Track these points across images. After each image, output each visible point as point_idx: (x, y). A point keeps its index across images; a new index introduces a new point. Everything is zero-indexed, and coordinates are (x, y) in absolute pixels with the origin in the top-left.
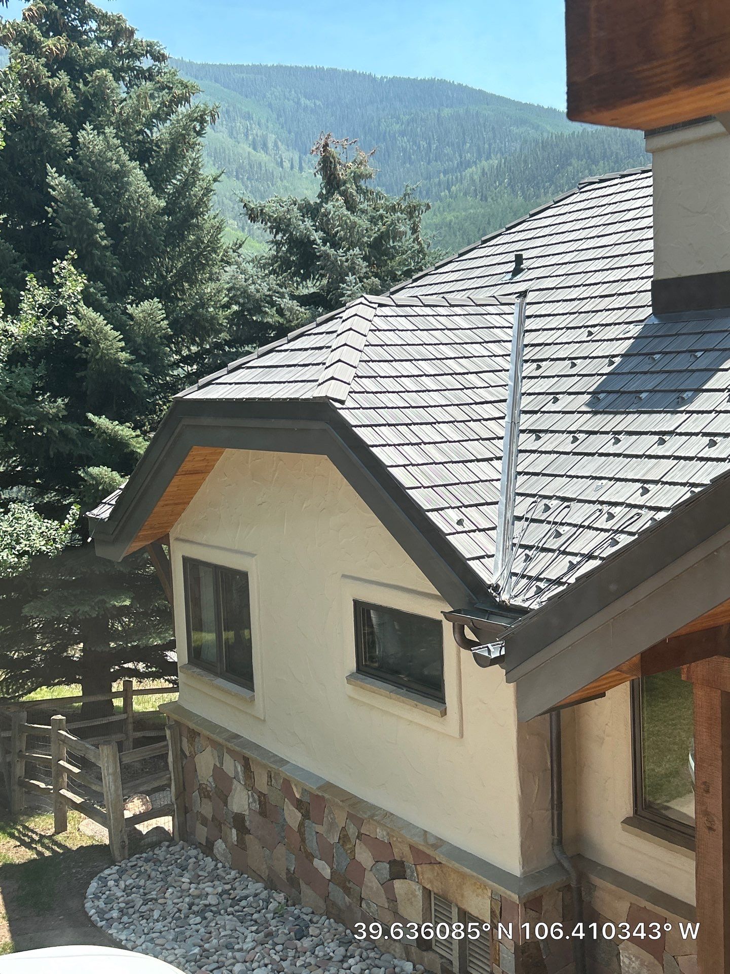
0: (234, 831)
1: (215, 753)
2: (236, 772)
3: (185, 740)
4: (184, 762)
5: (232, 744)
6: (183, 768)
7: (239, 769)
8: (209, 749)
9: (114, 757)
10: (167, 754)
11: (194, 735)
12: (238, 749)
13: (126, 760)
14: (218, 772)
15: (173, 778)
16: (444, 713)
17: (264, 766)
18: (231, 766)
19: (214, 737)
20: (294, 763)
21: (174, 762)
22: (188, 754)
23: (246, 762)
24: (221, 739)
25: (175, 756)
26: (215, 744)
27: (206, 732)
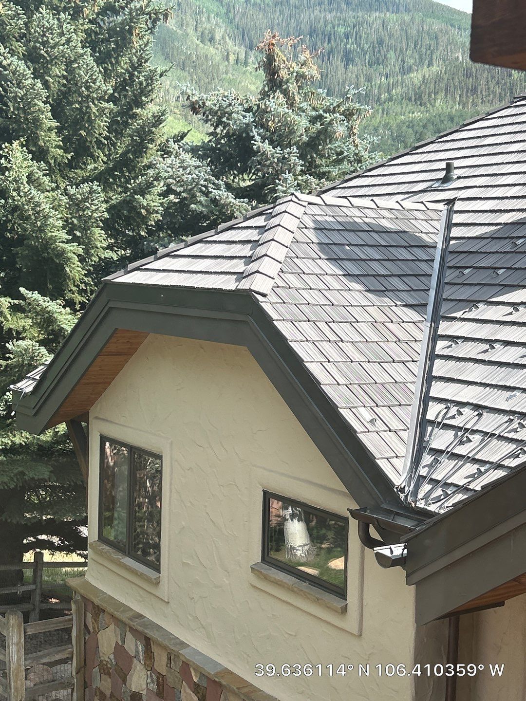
1: (118, 630)
2: (137, 651)
3: (89, 616)
4: (87, 638)
5: (135, 624)
6: (85, 643)
7: (140, 648)
8: (112, 626)
9: (19, 626)
10: (71, 628)
11: (99, 611)
12: (140, 628)
13: (31, 631)
14: (119, 650)
15: (75, 652)
16: (344, 610)
17: (165, 648)
18: (132, 645)
19: (117, 614)
20: (194, 647)
21: (78, 637)
22: (91, 629)
23: (147, 641)
24: (124, 617)
25: (79, 631)
26: (118, 622)
27: (110, 609)
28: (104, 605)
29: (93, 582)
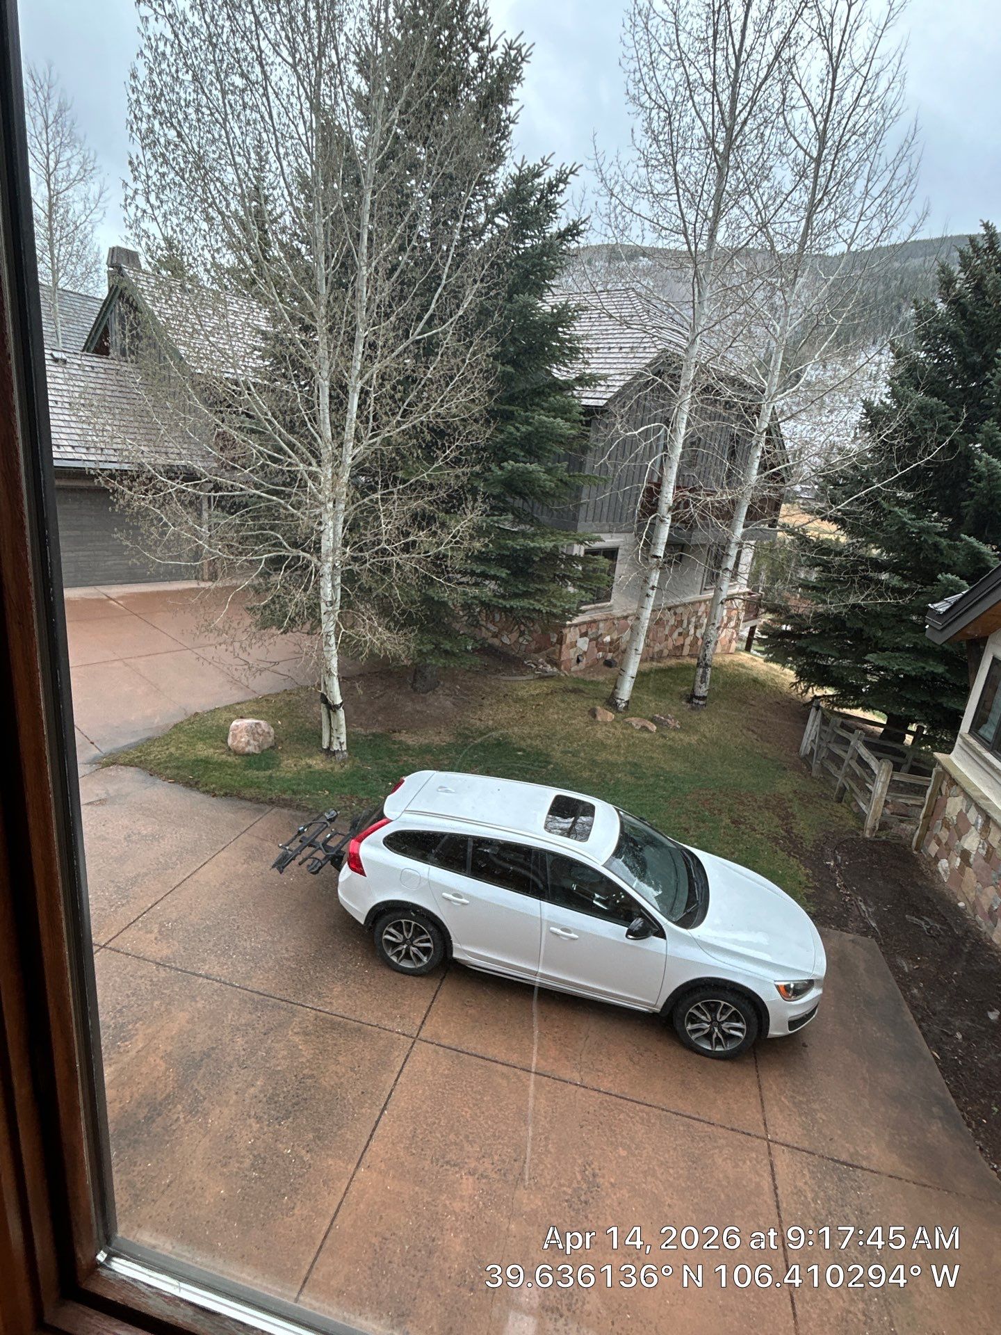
0: (959, 859)
1: (965, 802)
2: (977, 823)
3: (945, 783)
4: (939, 798)
5: (980, 802)
6: (936, 801)
7: (980, 821)
9: (888, 772)
10: (928, 787)
11: (954, 782)
12: (985, 808)
13: (896, 778)
14: (962, 816)
15: (926, 803)
18: (973, 815)
19: (969, 790)
21: (931, 795)
22: (944, 793)
23: (988, 819)
24: (974, 794)
25: (934, 790)
26: (967, 796)
27: (964, 784)
28: (959, 779)
29: (955, 762)
